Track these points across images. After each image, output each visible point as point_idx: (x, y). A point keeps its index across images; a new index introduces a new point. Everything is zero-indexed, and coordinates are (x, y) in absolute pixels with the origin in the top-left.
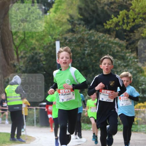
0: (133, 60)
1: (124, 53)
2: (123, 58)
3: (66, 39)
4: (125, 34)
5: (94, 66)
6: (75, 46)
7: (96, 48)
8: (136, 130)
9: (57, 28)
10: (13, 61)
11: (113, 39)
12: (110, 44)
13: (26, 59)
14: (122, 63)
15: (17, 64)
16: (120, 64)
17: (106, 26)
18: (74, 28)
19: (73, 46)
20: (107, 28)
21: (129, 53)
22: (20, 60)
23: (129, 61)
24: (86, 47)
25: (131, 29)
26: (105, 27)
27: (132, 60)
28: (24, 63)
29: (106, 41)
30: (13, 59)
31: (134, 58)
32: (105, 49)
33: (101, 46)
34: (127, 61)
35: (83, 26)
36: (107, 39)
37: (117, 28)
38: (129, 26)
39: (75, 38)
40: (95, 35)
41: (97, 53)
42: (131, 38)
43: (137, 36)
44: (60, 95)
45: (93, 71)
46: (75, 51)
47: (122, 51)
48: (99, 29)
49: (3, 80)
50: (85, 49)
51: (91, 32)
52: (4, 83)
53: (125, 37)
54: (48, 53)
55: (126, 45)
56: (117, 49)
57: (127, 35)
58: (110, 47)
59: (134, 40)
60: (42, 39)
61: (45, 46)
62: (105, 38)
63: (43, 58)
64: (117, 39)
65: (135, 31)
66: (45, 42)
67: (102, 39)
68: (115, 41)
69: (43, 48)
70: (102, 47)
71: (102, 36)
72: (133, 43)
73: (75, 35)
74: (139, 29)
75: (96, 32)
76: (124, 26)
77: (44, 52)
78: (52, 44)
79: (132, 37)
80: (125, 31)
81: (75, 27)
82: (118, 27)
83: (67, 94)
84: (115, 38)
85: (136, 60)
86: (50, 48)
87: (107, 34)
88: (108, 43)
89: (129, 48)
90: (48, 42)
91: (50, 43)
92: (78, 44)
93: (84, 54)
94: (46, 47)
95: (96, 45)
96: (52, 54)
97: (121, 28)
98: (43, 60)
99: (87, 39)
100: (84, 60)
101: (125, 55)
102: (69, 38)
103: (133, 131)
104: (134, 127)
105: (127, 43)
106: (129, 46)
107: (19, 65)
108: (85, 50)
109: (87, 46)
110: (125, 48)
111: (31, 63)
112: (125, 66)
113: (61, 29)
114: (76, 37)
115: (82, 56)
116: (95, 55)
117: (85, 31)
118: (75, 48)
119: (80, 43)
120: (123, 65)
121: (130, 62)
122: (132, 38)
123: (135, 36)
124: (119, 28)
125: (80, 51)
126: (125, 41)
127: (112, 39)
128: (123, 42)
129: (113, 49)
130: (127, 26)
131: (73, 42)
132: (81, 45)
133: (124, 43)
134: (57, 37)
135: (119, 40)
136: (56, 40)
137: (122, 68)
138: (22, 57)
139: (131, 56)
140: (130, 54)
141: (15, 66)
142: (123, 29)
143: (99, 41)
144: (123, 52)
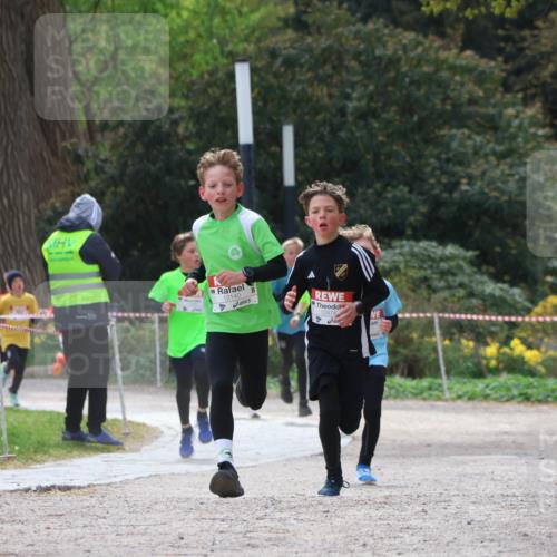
0: (532, 130)
1: (494, 106)
2: (492, 125)
3: (273, 54)
4: (500, 32)
5: (383, 158)
6: (310, 82)
7: (390, 89)
8: (540, 397)
9: (240, 13)
10: (74, 140)
11: (455, 51)
12: (445, 74)
13: (121, 131)
14: (489, 142)
15: (87, 151)
16: (481, 147)
17: (428, 4)
18: (305, 12)
19: (300, 82)
20: (432, 13)
21: (514, 105)
22: (99, 137)
23: (514, 137)
24: (353, 85)
25: (521, 13)
26: (424, 8)
27: (526, 132)
28: (113, 147)
29: (428, 62)
30: (73, 134)
31: (534, 122)
32: (423, 91)
33: (407, 80)
34: (506, 135)
35: (340, 4)
36: (432, 54)
37: (469, 13)
38: (514, 3)
39: (310, 50)
40: (385, 39)
41: (394, 108)
42: (522, 50)
43: (544, 41)
44: (213, 291)
45: (379, 176)
46: (309, 100)
47: (488, 97)
48: (403, 13)
49: (34, 212)
50: (349, 91)
51: (371, 26)
52: (36, 224)
53: (502, 45)
54: (206, 107)
55: (504, 74)
56: (470, 93)
57: (507, 39)
58: (442, 85)
59: (534, 57)
60: (184, 57)
61: (193, 83)
62: (425, 51)
63: (187, 128)
64: (468, 53)
65: (539, 23)
66: (193, 67)
67: (412, 54)
68: (464, 62)
69: (185, 92)
70: (412, 83)
71: (414, 43)
72: (531, 66)
73: (309, 40)
74: (553, 15)
75: (391, 27)
76: (494, 4)
77: (190, 103)
78: (220, 75)
79: (526, 44)
80: (501, 21)
81: (309, 10)
82: (473, 8)
83: (235, 290)
84: (463, 49)
85: (541, 132)
86: (214, 91)
87: (431, 37)
88: (437, 71)
89: (517, 88)
90: (205, 67)
91: (211, 74)
92: (321, 72)
93: (342, 112)
94: (195, 88)
95: (392, 74)
96: (223, 114)
97: (483, 9)
98: (188, 134)
99: (357, 56)
100: (343, 134)
101: (500, 114)
102: (284, 52)
103: (533, 399)
104: (535, 384)
105: (508, 67)
106: (513, 78)
107: (96, 156)
108: (348, 97)
109: (356, 79)
110: (501, 89)
111: (140, 149)
112: (501, 156)
113: (255, 17)
114: (315, 45)
115: (336, 121)
116: (384, 115)
117: (348, 23)
118: (310, 90)
119: (328, 69)
120: (494, 153)
121: (520, 140)
122: (528, 48)
123: (537, 42)
124: (476, 12)
125: (326, 100)
126: (500, 59)
127: (450, 55)
128: (492, 64)
129: (453, 90)
130: (509, 3)
131: (301, 66)
132: (331, 76)
133: (494, 67)
134: (241, 47)
135: (477, 57)
136: (235, 58)
137: (487, 162)
138: (105, 126)
139: (522, 115)
140: (520, 108)
141: (78, 159)
142: (490, 16)
143: (403, 62)
144: (492, 101)
